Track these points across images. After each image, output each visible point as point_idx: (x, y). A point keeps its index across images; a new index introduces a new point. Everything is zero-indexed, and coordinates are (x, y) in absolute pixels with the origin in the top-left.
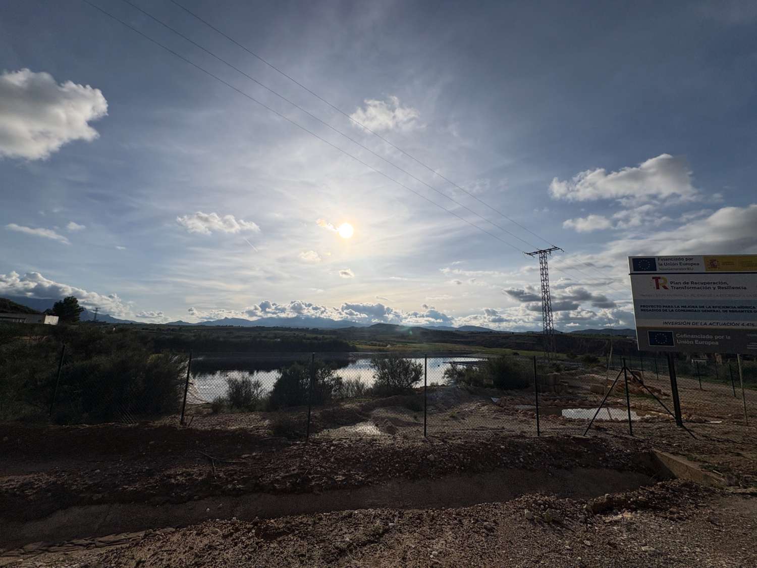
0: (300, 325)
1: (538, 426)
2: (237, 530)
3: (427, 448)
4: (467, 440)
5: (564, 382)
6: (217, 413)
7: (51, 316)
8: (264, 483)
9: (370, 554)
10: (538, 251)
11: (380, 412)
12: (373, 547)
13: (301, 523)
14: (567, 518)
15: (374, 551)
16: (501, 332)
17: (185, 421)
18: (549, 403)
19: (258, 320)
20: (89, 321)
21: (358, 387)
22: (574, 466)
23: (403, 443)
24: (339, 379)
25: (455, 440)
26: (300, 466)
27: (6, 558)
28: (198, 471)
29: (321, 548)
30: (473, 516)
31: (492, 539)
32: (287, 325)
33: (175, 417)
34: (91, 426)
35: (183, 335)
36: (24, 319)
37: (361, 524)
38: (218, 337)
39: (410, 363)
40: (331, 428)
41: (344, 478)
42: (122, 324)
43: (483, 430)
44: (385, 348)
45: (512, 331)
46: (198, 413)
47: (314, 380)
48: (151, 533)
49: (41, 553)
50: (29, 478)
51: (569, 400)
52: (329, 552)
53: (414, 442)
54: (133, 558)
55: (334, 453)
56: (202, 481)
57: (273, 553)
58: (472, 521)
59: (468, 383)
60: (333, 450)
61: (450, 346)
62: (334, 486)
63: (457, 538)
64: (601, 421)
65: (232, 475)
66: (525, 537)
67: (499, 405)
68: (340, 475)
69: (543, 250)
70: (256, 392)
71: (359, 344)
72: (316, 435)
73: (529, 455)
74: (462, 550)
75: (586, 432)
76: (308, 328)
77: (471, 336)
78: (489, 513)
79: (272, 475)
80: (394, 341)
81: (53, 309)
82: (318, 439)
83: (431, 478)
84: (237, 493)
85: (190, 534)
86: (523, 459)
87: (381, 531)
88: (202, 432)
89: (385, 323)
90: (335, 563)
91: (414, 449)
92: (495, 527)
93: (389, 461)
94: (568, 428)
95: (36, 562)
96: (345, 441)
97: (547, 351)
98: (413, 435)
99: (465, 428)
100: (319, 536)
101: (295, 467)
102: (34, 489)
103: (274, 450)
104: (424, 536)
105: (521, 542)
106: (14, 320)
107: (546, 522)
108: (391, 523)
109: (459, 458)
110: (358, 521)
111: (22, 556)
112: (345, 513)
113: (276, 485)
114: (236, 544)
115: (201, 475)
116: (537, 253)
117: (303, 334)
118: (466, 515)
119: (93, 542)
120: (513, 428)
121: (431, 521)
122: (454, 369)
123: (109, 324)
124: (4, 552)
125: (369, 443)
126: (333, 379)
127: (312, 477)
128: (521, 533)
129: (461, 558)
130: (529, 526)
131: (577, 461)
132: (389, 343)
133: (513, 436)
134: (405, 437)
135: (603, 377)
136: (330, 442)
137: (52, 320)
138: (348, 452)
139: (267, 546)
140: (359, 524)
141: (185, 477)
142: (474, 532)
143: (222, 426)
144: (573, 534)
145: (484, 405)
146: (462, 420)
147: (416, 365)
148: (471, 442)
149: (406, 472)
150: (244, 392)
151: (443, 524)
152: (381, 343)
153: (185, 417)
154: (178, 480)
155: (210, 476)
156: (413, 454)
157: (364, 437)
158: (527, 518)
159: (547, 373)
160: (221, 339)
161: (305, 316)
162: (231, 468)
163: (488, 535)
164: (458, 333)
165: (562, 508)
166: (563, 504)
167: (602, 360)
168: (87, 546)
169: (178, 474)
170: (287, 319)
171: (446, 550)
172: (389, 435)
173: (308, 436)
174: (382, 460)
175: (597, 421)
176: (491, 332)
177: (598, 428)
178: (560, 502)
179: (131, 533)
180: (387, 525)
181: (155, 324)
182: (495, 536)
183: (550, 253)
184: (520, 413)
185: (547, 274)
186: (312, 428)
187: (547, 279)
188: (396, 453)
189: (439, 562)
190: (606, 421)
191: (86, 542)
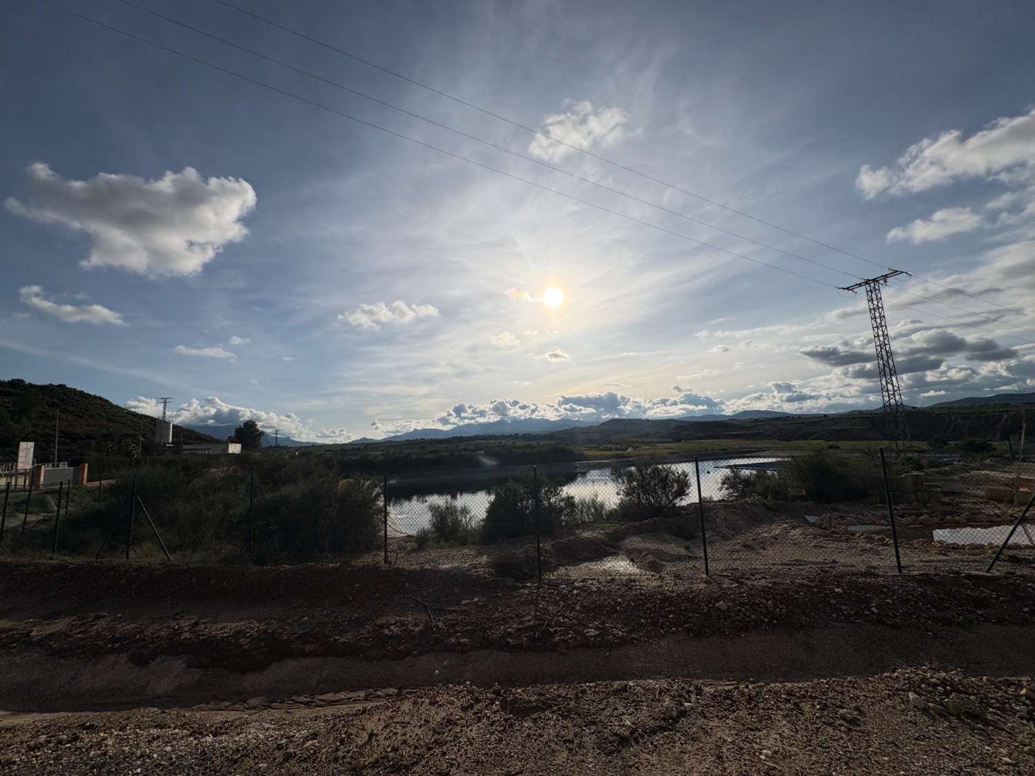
0: (506, 431)
1: (898, 558)
2: (477, 701)
3: (714, 593)
4: (775, 580)
5: (933, 486)
6: (423, 549)
7: (234, 444)
8: (493, 636)
9: (665, 746)
10: (863, 281)
11: (634, 542)
12: (668, 737)
13: (559, 696)
14: (991, 710)
15: (670, 742)
16: (803, 415)
17: (390, 559)
18: (909, 519)
19: (455, 428)
20: (271, 447)
21: (595, 507)
22: (976, 622)
23: (675, 584)
24: (569, 500)
25: (756, 579)
26: (536, 616)
27: (233, 712)
28: (414, 620)
29: (593, 733)
30: (816, 698)
31: (860, 736)
32: (491, 432)
33: (377, 554)
34: (292, 567)
35: (369, 454)
36: (210, 449)
37: (642, 701)
38: (409, 454)
39: (669, 471)
40: (569, 565)
41: (597, 632)
42: (303, 447)
43: (800, 565)
44: (625, 452)
45: (823, 412)
46: (402, 548)
47: (538, 501)
48: (371, 694)
49: (265, 709)
50: (240, 625)
51: (945, 515)
52: (605, 739)
53: (692, 583)
54: (363, 729)
55: (578, 598)
56: (420, 632)
57: (529, 735)
58: (818, 707)
59: (764, 495)
60: (577, 595)
61: (723, 443)
62: (586, 644)
63: (797, 731)
64: (1017, 547)
65: (454, 626)
66: (919, 737)
67: (820, 527)
68: (591, 628)
69: (871, 279)
70: (464, 520)
71: (588, 450)
72: (551, 575)
73: (888, 604)
74: (812, 751)
75: (992, 565)
76: (517, 434)
77: (755, 426)
78: (843, 694)
79: (502, 627)
80: (637, 442)
81: (235, 436)
82: (554, 580)
83: (725, 635)
84: (463, 649)
85: (422, 702)
86: (877, 609)
87: (675, 714)
88: (410, 572)
89: (621, 418)
90: (617, 756)
91: (693, 594)
92: (859, 717)
93: (658, 610)
94: (955, 561)
95: (263, 724)
96: (590, 582)
97: (894, 438)
98: (689, 573)
99: (771, 562)
100: (586, 716)
101: (530, 618)
102: (247, 638)
103: (500, 594)
104: (743, 725)
105: (914, 745)
106: (200, 452)
107: (952, 715)
108: (687, 702)
109: (766, 607)
110: (638, 697)
111: (247, 711)
112: (616, 684)
113: (509, 640)
114: (479, 720)
115: (417, 625)
116: (860, 285)
117: (511, 443)
118: (804, 696)
119: (313, 700)
120: (850, 561)
121: (749, 703)
122: (736, 476)
123: (290, 448)
124: (230, 705)
125: (626, 586)
126: (562, 500)
127: (554, 631)
128: (910, 730)
129: (813, 764)
130: (922, 719)
131: (979, 612)
132: (630, 446)
133: (854, 574)
134: (677, 576)
135: (1007, 475)
136: (570, 583)
137: (235, 448)
138: (598, 598)
139: (519, 724)
140: (640, 701)
141: (400, 627)
142: (824, 723)
143: (432, 564)
144: (1011, 738)
145: (794, 528)
146: (761, 551)
147: (678, 473)
148: (783, 584)
149: (686, 626)
150: (449, 520)
151: (769, 709)
152: (618, 446)
153: (389, 554)
154: (392, 630)
155: (428, 627)
156: (692, 600)
157: (617, 577)
158: (915, 707)
159: (902, 474)
160: (414, 457)
161: (511, 418)
162: (450, 617)
163: (850, 730)
164: (733, 422)
165: (979, 693)
166: (978, 685)
167: (1001, 446)
168: (308, 704)
169: (393, 622)
170: (490, 424)
171: (784, 749)
172: (652, 573)
173: (540, 576)
174: (647, 609)
175: (1011, 548)
176: (788, 417)
177: (1014, 560)
178: (973, 682)
179: (351, 692)
180: (682, 705)
181: (339, 444)
182: (863, 733)
183: (885, 282)
184: (860, 537)
185: (882, 317)
186: (543, 566)
187: (883, 324)
188: (667, 600)
189: (777, 767)
190: (1027, 547)
191: (305, 700)
